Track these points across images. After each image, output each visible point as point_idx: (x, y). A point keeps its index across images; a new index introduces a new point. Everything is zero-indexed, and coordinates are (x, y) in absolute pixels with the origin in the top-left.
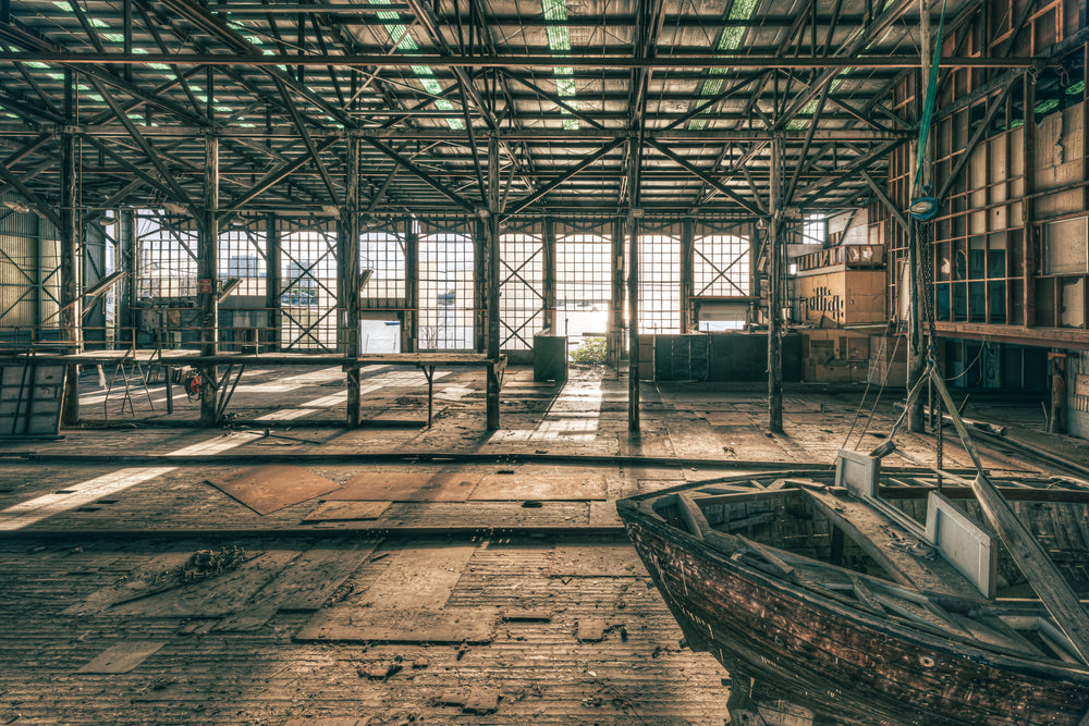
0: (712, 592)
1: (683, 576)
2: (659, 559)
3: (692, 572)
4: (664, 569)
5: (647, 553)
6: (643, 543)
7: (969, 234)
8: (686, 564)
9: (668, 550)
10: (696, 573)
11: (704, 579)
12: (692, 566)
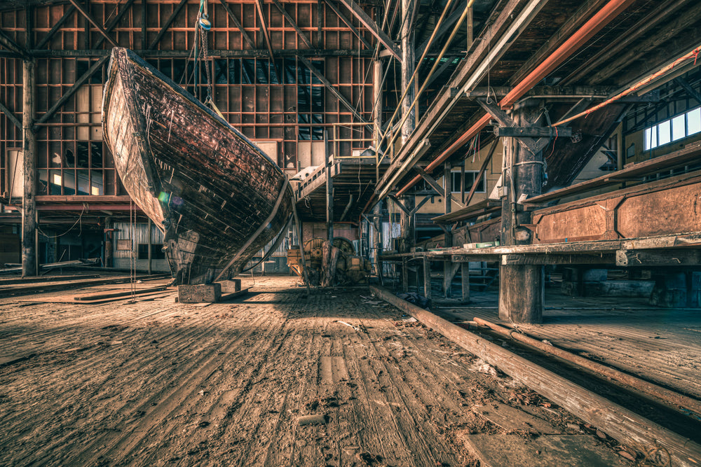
0: (190, 135)
1: (170, 124)
2: (152, 109)
3: (180, 120)
4: (153, 118)
5: (141, 102)
6: (141, 93)
7: (77, 139)
8: (177, 114)
9: (164, 100)
10: (182, 121)
11: (187, 125)
12: (180, 115)
